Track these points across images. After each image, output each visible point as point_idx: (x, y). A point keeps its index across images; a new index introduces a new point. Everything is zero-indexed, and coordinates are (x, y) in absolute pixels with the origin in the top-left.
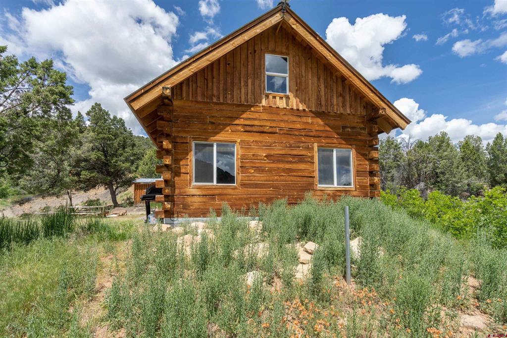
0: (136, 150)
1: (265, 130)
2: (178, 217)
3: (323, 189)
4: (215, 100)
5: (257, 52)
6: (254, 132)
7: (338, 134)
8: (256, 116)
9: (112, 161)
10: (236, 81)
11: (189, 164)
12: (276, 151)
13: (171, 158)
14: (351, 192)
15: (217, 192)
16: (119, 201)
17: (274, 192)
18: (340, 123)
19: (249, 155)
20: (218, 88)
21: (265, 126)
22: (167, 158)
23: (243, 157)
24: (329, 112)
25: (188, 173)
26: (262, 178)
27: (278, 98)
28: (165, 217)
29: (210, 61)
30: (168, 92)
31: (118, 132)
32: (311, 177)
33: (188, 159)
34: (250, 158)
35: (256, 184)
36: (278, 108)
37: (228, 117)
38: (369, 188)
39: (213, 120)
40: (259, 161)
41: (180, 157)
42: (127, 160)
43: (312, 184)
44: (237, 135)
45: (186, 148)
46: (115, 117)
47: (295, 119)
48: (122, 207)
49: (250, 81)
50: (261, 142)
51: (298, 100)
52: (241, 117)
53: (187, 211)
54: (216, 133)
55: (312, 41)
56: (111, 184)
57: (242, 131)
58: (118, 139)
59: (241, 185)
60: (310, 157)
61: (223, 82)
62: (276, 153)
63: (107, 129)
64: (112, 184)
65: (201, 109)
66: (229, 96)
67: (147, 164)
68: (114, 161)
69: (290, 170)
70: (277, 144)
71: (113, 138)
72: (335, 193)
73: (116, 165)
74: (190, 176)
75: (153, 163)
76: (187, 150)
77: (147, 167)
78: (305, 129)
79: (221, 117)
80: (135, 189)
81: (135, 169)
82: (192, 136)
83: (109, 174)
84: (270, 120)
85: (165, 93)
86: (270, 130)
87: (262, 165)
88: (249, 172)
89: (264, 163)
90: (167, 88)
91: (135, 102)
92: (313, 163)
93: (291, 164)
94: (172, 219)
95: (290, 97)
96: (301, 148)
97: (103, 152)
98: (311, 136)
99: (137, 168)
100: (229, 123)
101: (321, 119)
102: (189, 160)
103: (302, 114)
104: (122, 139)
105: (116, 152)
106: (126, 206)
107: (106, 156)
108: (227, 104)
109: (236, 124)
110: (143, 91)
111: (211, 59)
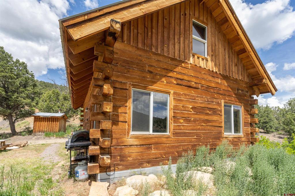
0: (37, 90)
1: (191, 85)
2: (114, 170)
3: (227, 136)
4: (154, 50)
5: (187, 15)
6: (184, 86)
7: (235, 94)
8: (185, 71)
9: (13, 97)
10: (171, 36)
11: (128, 112)
12: (198, 104)
13: (112, 105)
14: (242, 138)
15: (153, 141)
16: (18, 130)
17: (197, 140)
18: (236, 86)
19: (179, 106)
20: (157, 39)
21: (191, 81)
22: (108, 105)
23: (175, 108)
24: (230, 77)
25: (126, 122)
26: (189, 128)
27: (200, 59)
28: (100, 172)
29: (159, 7)
30: (118, 27)
31: (21, 73)
32: (220, 127)
33: (126, 106)
34: (180, 109)
35: (185, 133)
36: (200, 67)
37: (164, 69)
38: (250, 135)
39: (151, 70)
40: (187, 112)
41: (118, 104)
42: (28, 97)
43: (220, 133)
44: (171, 86)
45: (125, 95)
46: (18, 61)
47: (210, 78)
48: (20, 135)
49: (182, 39)
50: (188, 95)
51: (213, 64)
52: (175, 70)
53: (125, 163)
54: (153, 83)
55: (231, 17)
56: (10, 116)
57: (174, 84)
58: (20, 79)
59: (173, 134)
60: (219, 110)
61: (160, 34)
62: (199, 105)
63: (9, 69)
64: (12, 116)
65: (140, 56)
66: (165, 49)
67: (46, 101)
68: (15, 96)
69: (208, 121)
70: (199, 98)
71: (15, 77)
72: (233, 139)
73: (16, 100)
74: (128, 125)
75: (51, 101)
76: (126, 97)
77: (46, 103)
78: (217, 88)
79: (158, 68)
80: (35, 121)
81: (35, 105)
82: (131, 83)
83: (8, 107)
84: (195, 77)
85: (115, 28)
86: (195, 85)
87: (189, 116)
88: (180, 122)
89: (191, 114)
90: (117, 22)
91: (75, 29)
92: (221, 115)
93: (208, 116)
94: (108, 173)
95: (208, 60)
96: (214, 103)
97: (4, 88)
98: (220, 94)
99: (37, 104)
100: (165, 74)
101: (226, 81)
102: (127, 108)
103: (215, 75)
104: (24, 79)
105: (18, 90)
106: (25, 135)
107: (6, 92)
108: (164, 56)
109: (170, 77)
110: (86, 17)
111: (161, 5)
